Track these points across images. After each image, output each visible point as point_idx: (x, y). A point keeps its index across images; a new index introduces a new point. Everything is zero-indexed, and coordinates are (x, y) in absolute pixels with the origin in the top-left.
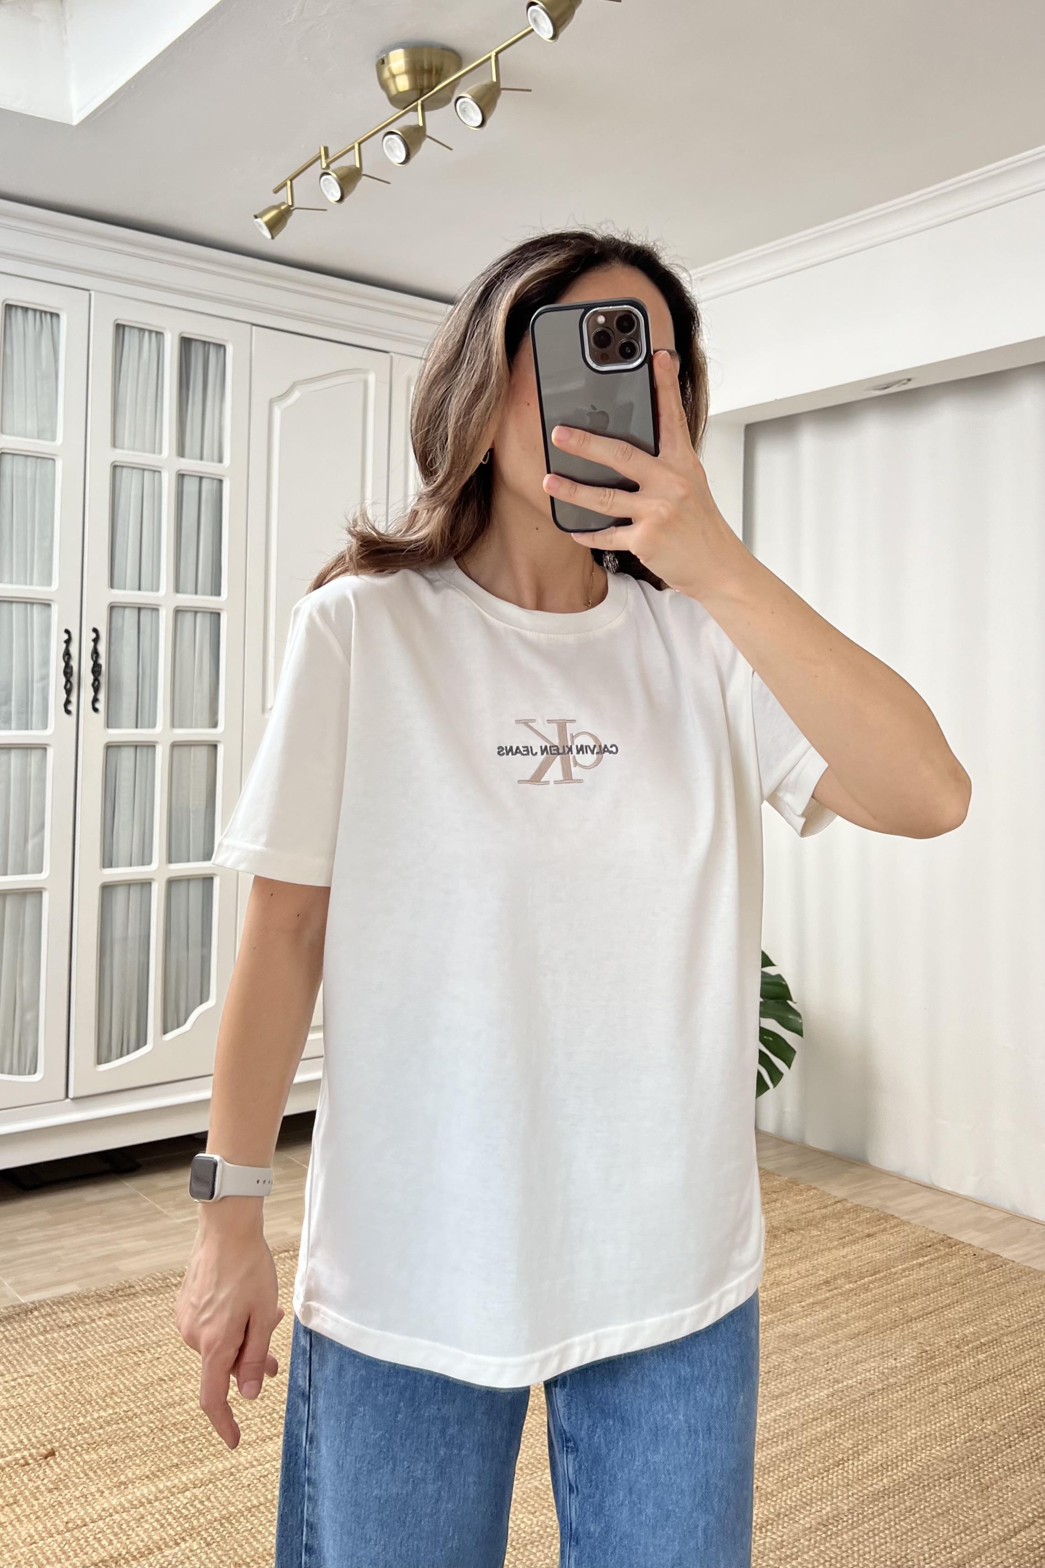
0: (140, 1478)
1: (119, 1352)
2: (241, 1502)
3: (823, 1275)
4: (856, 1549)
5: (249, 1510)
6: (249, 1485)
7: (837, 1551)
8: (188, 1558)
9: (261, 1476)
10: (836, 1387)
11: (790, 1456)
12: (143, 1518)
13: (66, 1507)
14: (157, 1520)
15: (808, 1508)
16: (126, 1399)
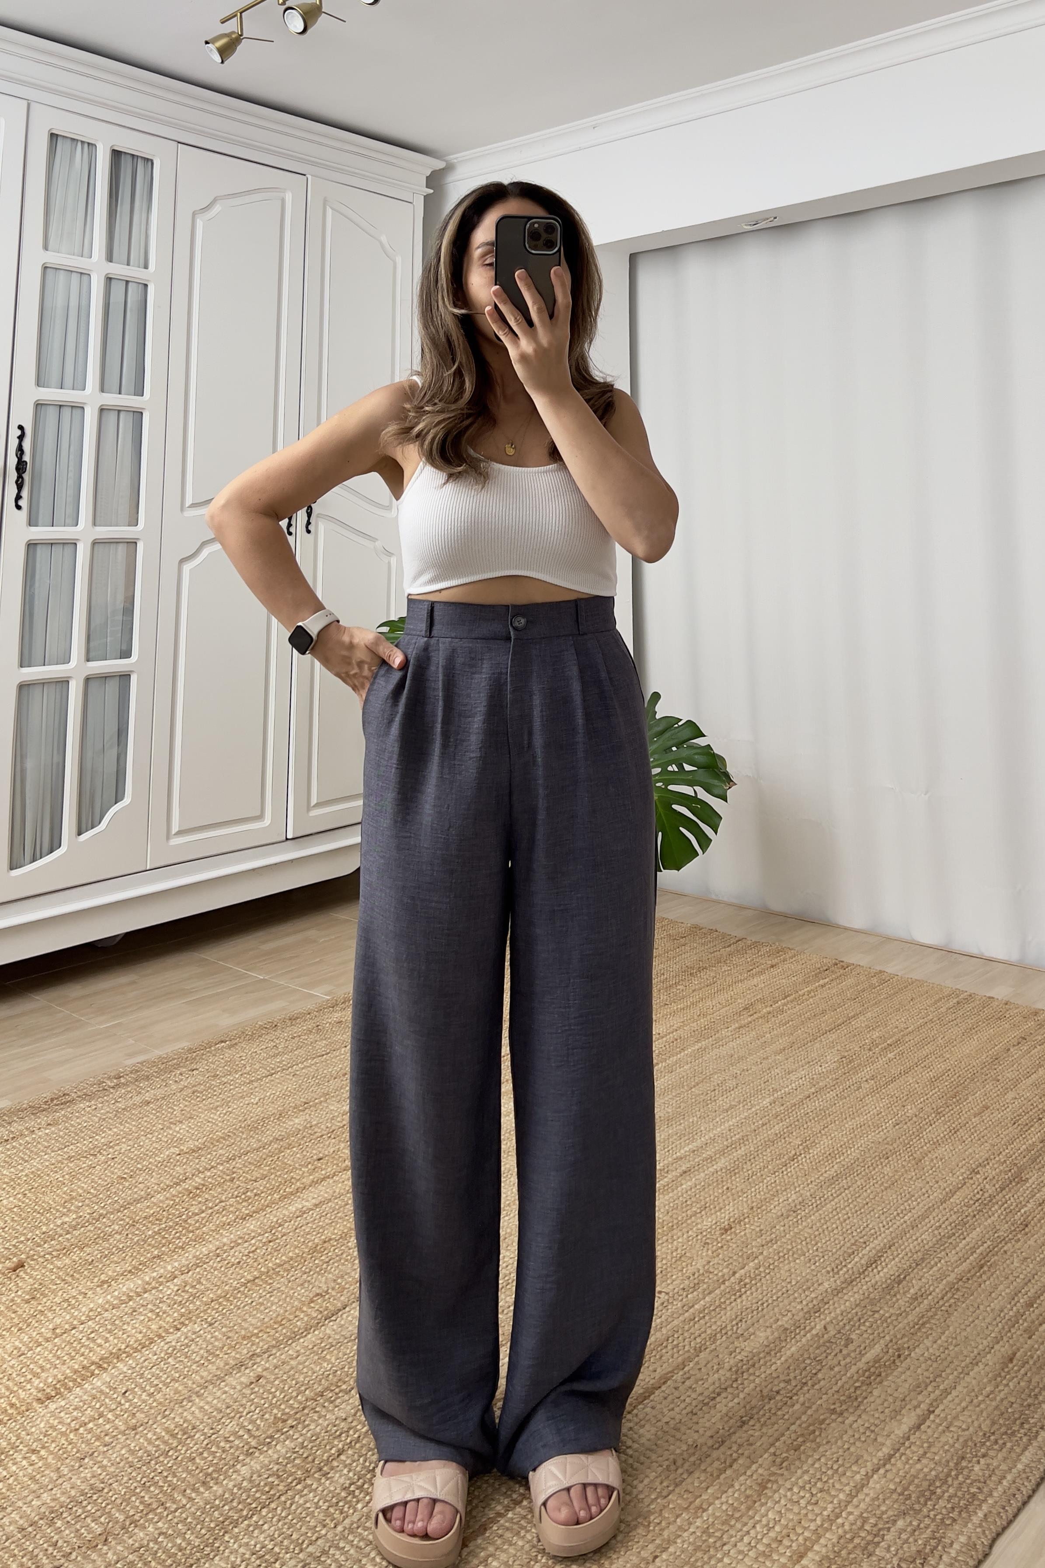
0: (122, 1274)
1: (67, 1159)
2: (235, 1279)
3: (741, 1002)
4: (825, 1227)
5: (245, 1285)
6: (239, 1263)
7: (810, 1231)
8: (193, 1340)
9: (249, 1252)
10: (776, 1095)
11: (748, 1158)
12: (135, 1311)
13: (49, 1314)
14: (152, 1311)
15: (776, 1199)
16: (87, 1202)
